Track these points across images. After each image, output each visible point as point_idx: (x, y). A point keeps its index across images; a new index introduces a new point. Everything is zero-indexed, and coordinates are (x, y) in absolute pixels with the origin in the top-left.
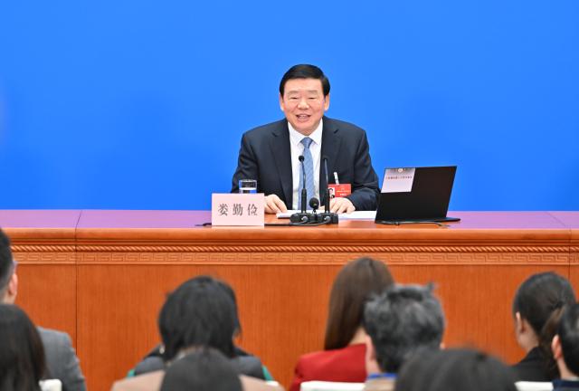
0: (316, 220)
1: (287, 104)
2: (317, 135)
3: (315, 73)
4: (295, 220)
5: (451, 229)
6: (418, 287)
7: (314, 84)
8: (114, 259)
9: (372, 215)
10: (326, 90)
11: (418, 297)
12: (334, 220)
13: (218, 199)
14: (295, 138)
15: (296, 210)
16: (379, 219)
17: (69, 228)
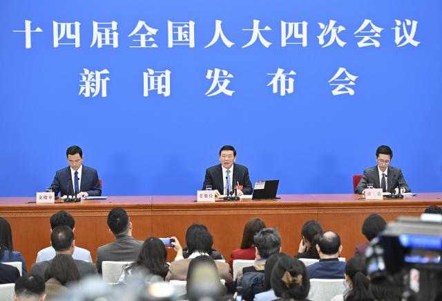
0: (232, 199)
1: (222, 158)
2: (231, 169)
3: (231, 148)
4: (225, 199)
5: (278, 202)
6: (271, 229)
7: (231, 152)
8: (165, 213)
9: (251, 196)
10: (235, 154)
11: (272, 232)
12: (238, 199)
13: (199, 192)
14: (224, 170)
15: (225, 196)
16: (253, 198)
17: (149, 203)
